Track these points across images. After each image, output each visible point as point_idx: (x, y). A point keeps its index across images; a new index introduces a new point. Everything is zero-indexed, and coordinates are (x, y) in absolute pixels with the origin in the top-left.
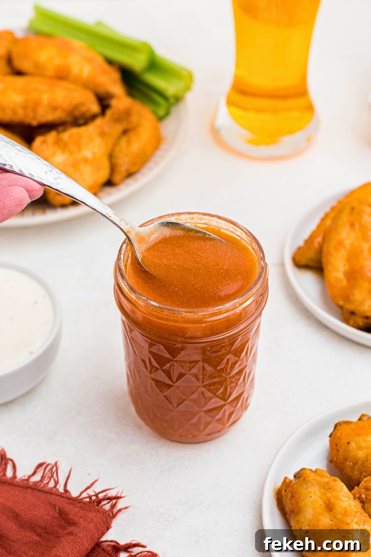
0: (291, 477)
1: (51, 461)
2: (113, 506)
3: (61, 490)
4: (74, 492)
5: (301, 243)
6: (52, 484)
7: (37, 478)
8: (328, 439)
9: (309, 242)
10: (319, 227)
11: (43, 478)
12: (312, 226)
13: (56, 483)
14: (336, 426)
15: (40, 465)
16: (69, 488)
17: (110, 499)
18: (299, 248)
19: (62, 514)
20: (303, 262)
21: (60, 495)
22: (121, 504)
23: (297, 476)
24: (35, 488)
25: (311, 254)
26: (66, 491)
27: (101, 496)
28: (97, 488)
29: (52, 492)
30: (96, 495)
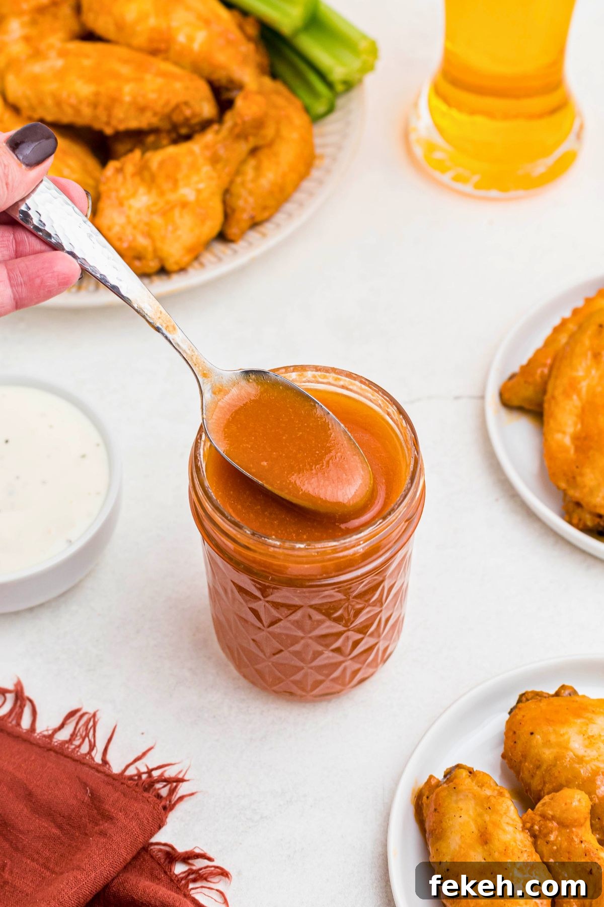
0: (440, 776)
1: (89, 708)
2: (172, 791)
3: (98, 759)
4: (116, 768)
5: (516, 369)
6: (85, 749)
7: (63, 735)
8: (507, 717)
9: (527, 370)
10: (548, 342)
11: (73, 736)
12: (538, 342)
13: (92, 746)
14: (523, 698)
15: (72, 714)
16: (109, 758)
17: (168, 781)
18: (512, 377)
19: (95, 800)
20: (516, 402)
21: (96, 768)
22: (183, 789)
23: (449, 774)
24: (61, 752)
25: (527, 392)
26: (105, 762)
27: (156, 774)
28: (151, 761)
29: (83, 762)
30: (149, 772)
